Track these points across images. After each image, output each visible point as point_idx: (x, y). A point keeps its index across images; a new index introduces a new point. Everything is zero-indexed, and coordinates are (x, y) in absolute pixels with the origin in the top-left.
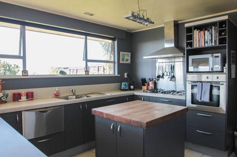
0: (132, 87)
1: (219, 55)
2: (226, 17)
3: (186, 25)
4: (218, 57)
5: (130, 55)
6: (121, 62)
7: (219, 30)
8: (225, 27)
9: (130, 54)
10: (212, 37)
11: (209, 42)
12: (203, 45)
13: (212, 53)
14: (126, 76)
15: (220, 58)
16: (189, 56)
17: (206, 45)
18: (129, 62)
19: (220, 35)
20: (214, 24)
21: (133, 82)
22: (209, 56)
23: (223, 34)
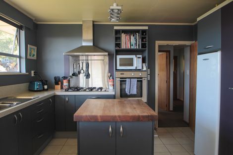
0: (46, 87)
1: (141, 56)
2: (146, 28)
3: (116, 28)
4: (140, 58)
5: (36, 50)
6: (29, 57)
7: (142, 37)
8: (145, 35)
9: (35, 48)
10: (136, 41)
11: (134, 45)
12: (129, 47)
13: (136, 55)
14: (33, 75)
15: (141, 59)
16: (117, 56)
17: (132, 47)
18: (35, 58)
19: (142, 41)
20: (138, 31)
21: (46, 81)
22: (133, 57)
23: (144, 40)
